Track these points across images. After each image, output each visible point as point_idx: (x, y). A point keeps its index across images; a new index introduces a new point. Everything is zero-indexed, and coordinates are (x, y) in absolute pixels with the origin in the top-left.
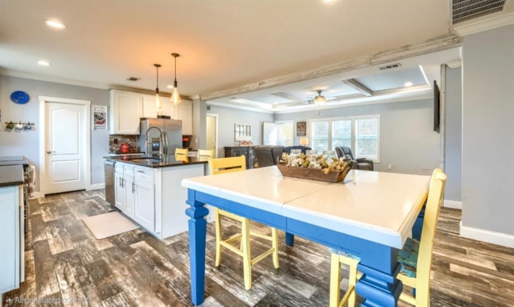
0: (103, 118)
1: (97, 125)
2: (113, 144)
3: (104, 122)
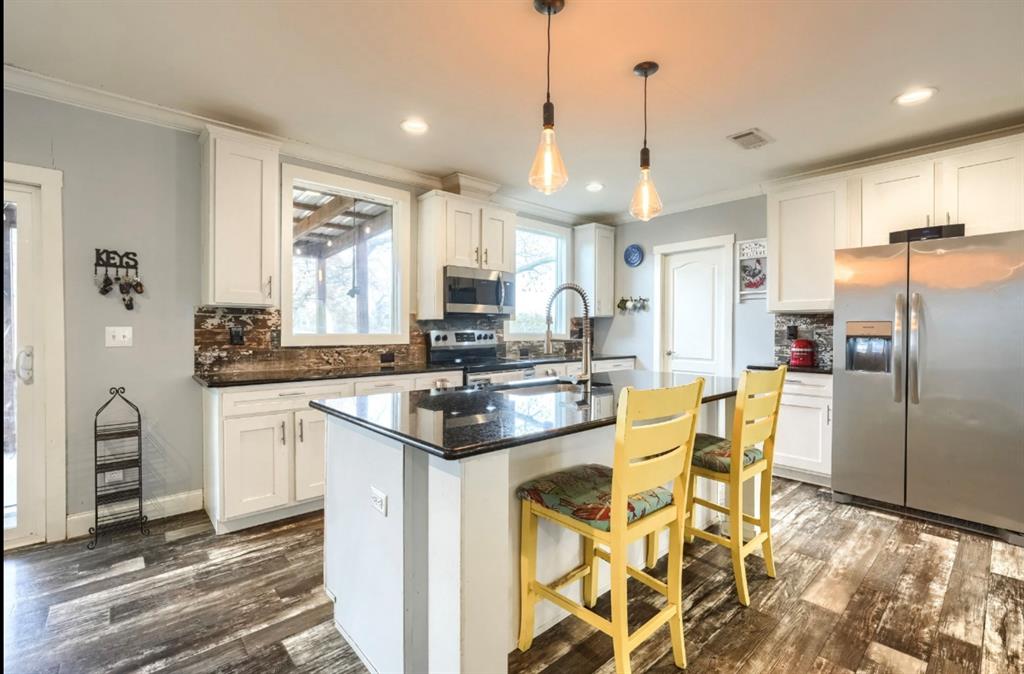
0: (760, 272)
1: (747, 291)
2: (786, 342)
3: (762, 281)
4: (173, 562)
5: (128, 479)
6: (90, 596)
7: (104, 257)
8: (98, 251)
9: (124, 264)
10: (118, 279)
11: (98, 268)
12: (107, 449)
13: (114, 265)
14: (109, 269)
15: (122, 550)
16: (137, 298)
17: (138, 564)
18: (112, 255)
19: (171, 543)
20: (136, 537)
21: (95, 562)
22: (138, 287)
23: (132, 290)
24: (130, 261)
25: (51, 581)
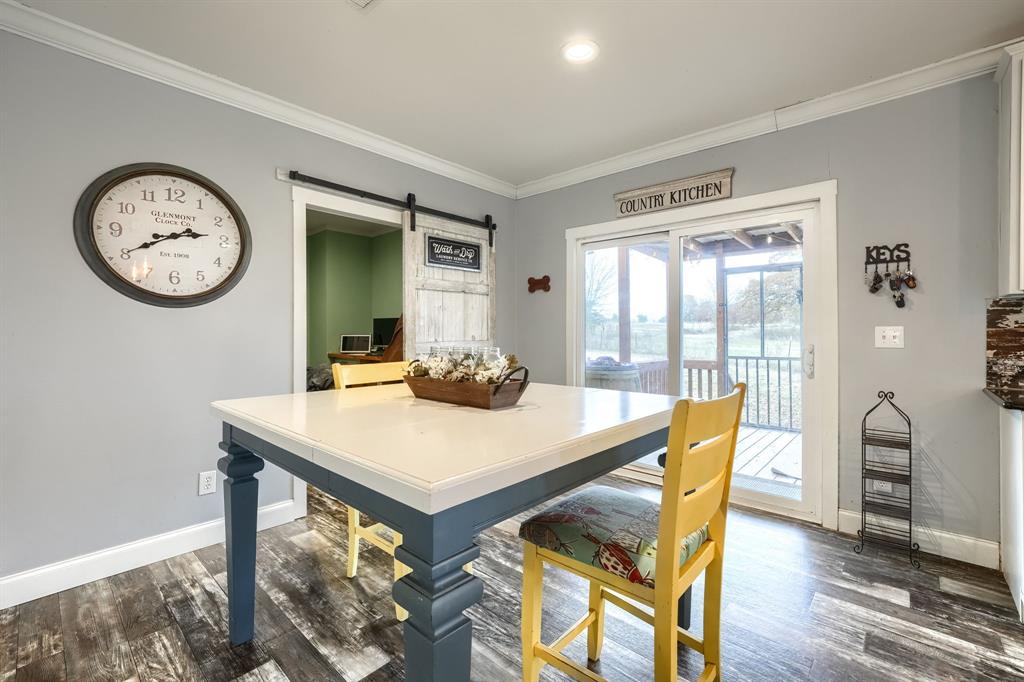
4: (947, 623)
5: (898, 495)
6: (849, 604)
7: (874, 254)
8: (868, 248)
9: (895, 258)
10: (888, 275)
11: (869, 266)
12: (876, 455)
13: (884, 261)
14: (879, 265)
15: (885, 571)
16: (910, 294)
17: (902, 598)
18: (882, 251)
19: (946, 595)
20: (905, 564)
21: (859, 568)
22: (910, 282)
23: (903, 286)
24: (902, 254)
25: (820, 566)
